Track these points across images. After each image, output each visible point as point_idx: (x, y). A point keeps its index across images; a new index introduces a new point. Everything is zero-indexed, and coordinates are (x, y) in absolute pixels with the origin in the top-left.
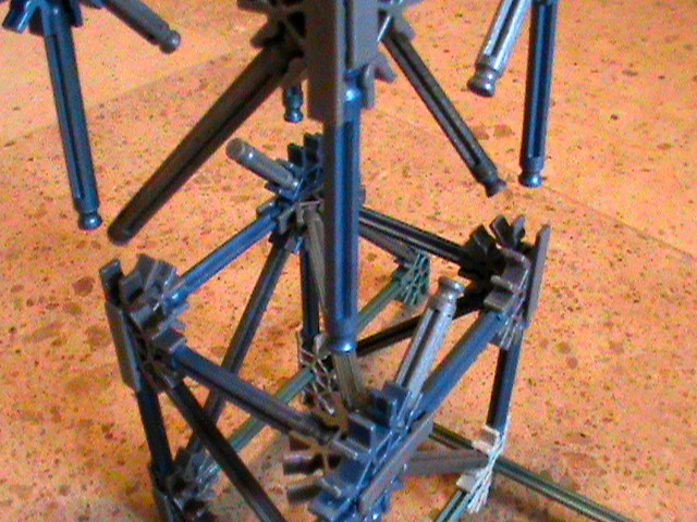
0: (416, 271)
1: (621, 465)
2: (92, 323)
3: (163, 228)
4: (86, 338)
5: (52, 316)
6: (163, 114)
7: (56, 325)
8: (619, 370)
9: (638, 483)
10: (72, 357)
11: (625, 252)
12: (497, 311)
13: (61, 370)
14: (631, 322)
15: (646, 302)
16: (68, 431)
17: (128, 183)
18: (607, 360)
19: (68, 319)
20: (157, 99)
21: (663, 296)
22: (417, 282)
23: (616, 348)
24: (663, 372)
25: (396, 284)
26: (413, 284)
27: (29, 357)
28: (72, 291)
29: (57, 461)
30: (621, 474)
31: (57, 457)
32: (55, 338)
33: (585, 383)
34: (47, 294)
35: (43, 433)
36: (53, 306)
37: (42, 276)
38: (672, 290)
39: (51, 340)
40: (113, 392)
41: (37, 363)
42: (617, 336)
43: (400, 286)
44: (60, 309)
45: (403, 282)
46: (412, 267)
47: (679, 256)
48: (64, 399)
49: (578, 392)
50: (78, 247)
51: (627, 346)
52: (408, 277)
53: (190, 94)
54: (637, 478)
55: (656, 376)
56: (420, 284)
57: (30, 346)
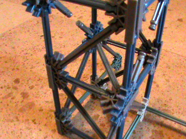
0: (119, 60)
1: (177, 111)
2: (22, 91)
3: (36, 62)
4: (21, 96)
5: (9, 91)
6: (28, 31)
7: (11, 93)
8: (170, 86)
9: (182, 115)
10: (18, 102)
11: (163, 56)
12: (150, 63)
13: (16, 106)
14: (169, 74)
15: (172, 68)
16: (22, 123)
17: (23, 51)
18: (166, 84)
19: (14, 91)
20: (26, 27)
21: (176, 66)
22: (119, 63)
23: (168, 81)
24: (181, 85)
25: (114, 64)
26: (118, 64)
27: (5, 104)
28: (14, 83)
29: (21, 133)
30: (178, 113)
31: (21, 131)
32: (12, 97)
33: (162, 91)
34: (6, 85)
35: (15, 125)
36: (9, 88)
37: (3, 80)
38: (177, 64)
39: (11, 98)
40: (33, 110)
41: (8, 105)
42: (167, 78)
43: (115, 64)
44: (11, 88)
45: (116, 63)
46: (118, 59)
47: (177, 55)
48: (19, 114)
49: (161, 93)
50: (12, 70)
51: (170, 80)
52: (117, 62)
53: (35, 25)
54: (182, 114)
55: (180, 87)
56: (119, 64)
57: (5, 100)
